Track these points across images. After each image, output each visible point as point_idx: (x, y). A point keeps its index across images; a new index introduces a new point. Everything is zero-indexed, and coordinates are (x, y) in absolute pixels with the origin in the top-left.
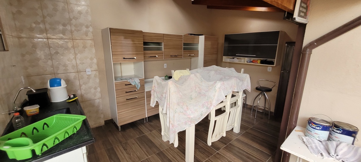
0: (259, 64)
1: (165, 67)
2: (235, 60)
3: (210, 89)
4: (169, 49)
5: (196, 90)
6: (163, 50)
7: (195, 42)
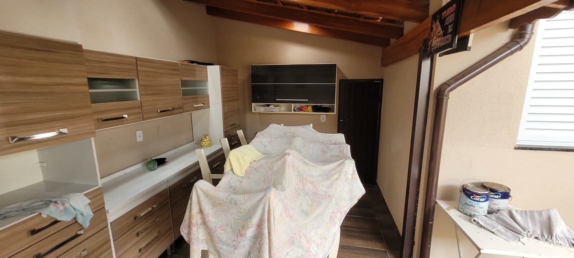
0: (310, 112)
1: (140, 139)
2: (272, 108)
3: (336, 179)
4: (153, 94)
5: (306, 189)
6: (139, 99)
7: (198, 79)
